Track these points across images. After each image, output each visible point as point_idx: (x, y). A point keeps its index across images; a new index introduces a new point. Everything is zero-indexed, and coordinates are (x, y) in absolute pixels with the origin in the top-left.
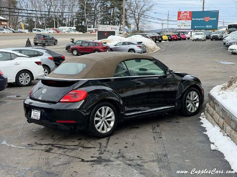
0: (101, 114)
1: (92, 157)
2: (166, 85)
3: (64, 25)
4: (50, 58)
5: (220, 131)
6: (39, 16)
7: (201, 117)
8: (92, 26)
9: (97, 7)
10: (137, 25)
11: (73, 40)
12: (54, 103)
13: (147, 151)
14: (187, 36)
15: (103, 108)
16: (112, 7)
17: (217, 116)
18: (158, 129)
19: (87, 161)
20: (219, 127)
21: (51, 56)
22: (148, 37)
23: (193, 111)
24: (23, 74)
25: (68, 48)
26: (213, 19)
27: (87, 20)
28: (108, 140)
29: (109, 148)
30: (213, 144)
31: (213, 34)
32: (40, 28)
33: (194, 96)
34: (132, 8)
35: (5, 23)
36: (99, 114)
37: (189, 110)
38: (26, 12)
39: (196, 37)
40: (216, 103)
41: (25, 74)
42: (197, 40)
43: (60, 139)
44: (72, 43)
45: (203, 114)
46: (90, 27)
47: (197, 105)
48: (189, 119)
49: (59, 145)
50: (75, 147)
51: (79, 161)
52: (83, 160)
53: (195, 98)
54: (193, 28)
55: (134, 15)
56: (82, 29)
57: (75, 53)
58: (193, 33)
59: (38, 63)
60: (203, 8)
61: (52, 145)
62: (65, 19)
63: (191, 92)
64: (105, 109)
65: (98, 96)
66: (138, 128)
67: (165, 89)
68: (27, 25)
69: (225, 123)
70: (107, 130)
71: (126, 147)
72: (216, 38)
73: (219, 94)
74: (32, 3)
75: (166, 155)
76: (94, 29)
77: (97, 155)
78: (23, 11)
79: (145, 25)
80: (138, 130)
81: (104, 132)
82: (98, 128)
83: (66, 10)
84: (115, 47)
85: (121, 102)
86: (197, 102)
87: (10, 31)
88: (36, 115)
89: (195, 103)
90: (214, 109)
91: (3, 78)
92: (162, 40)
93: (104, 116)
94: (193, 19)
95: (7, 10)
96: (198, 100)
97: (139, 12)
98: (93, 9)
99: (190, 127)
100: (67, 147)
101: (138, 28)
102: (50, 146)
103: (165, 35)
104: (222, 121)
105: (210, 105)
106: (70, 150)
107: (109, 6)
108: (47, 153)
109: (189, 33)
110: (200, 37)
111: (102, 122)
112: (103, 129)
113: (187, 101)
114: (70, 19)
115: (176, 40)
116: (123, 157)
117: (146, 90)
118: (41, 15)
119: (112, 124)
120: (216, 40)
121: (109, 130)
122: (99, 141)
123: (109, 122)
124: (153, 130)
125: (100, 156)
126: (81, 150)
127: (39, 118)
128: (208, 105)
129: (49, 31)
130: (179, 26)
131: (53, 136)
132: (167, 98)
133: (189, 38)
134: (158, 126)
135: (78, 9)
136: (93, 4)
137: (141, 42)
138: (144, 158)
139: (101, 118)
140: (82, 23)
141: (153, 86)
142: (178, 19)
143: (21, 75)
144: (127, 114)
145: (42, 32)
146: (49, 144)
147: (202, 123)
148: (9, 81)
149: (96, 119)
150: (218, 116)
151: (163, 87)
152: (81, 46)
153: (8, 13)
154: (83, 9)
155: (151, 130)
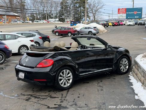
0: (63, 75)
1: (55, 105)
2: (107, 55)
3: (52, 18)
4: (40, 38)
5: (142, 86)
6: (38, 13)
7: (129, 75)
8: (68, 18)
9: (71, 7)
10: (94, 17)
11: (56, 26)
12: (33, 68)
13: (92, 100)
14: (124, 23)
15: (65, 70)
16: (80, 7)
17: (139, 75)
18: (101, 84)
19: (52, 108)
20: (141, 83)
21: (40, 37)
22: (100, 24)
23: (124, 71)
24: (23, 48)
25: (53, 31)
26: (139, 13)
27: (65, 15)
28: (68, 91)
29: (67, 98)
30: (137, 95)
31: (139, 21)
32: (38, 20)
33: (125, 61)
34: (91, 7)
35: (18, 18)
36: (62, 75)
37: (122, 71)
38: (30, 11)
39: (129, 23)
40: (139, 67)
41: (24, 48)
42: (130, 25)
43: (37, 91)
44: (55, 28)
45: (131, 73)
46: (67, 19)
47: (127, 67)
48: (122, 76)
49: (36, 96)
50: (45, 97)
51: (46, 108)
52: (49, 107)
53: (126, 63)
54: (127, 18)
55: (92, 11)
56: (62, 20)
57: (57, 34)
58: (127, 21)
59: (32, 41)
60: (133, 6)
61: (31, 95)
62: (52, 14)
63: (123, 59)
64: (66, 71)
65: (62, 63)
66: (89, 83)
67: (106, 57)
68: (31, 18)
69: (145, 80)
70: (67, 85)
71: (79, 97)
72: (141, 24)
73: (141, 61)
74: (34, 6)
75: (104, 104)
76: (69, 20)
77: (59, 103)
78: (29, 10)
79: (99, 17)
80: (88, 85)
81: (66, 86)
82: (62, 84)
83: (53, 9)
84: (80, 30)
85: (77, 67)
86: (127, 65)
87: (20, 22)
88: (22, 75)
89: (126, 66)
90: (138, 70)
91: (9, 50)
92: (109, 25)
93: (65, 76)
94: (127, 13)
95: (20, 10)
96: (128, 64)
97: (95, 9)
98: (69, 8)
99: (122, 82)
100: (41, 97)
101: (95, 19)
102: (30, 96)
103: (110, 23)
104: (143, 79)
105: (135, 67)
106: (42, 100)
107: (78, 6)
108: (26, 101)
109: (125, 21)
110: (131, 23)
111: (64, 80)
112: (65, 84)
113: (120, 65)
114: (55, 14)
115: (117, 25)
116: (76, 105)
117: (94, 58)
118: (39, 12)
119: (71, 81)
120: (141, 25)
121: (69, 85)
122: (62, 92)
123: (69, 80)
124: (98, 84)
125: (61, 104)
126: (49, 99)
127: (23, 77)
128: (134, 67)
129: (44, 22)
130: (119, 17)
131: (33, 89)
132: (108, 63)
133: (124, 24)
134: (101, 81)
135: (60, 8)
136: (68, 5)
137: (96, 27)
138: (89, 105)
139: (64, 77)
140: (62, 17)
141: (99, 55)
142: (118, 13)
143: (21, 48)
144: (81, 74)
145: (39, 22)
146: (29, 95)
147: (130, 80)
148: (13, 52)
149: (60, 78)
150: (141, 75)
151: (105, 56)
152: (60, 30)
153: (20, 12)
154: (63, 9)
155: (97, 85)
